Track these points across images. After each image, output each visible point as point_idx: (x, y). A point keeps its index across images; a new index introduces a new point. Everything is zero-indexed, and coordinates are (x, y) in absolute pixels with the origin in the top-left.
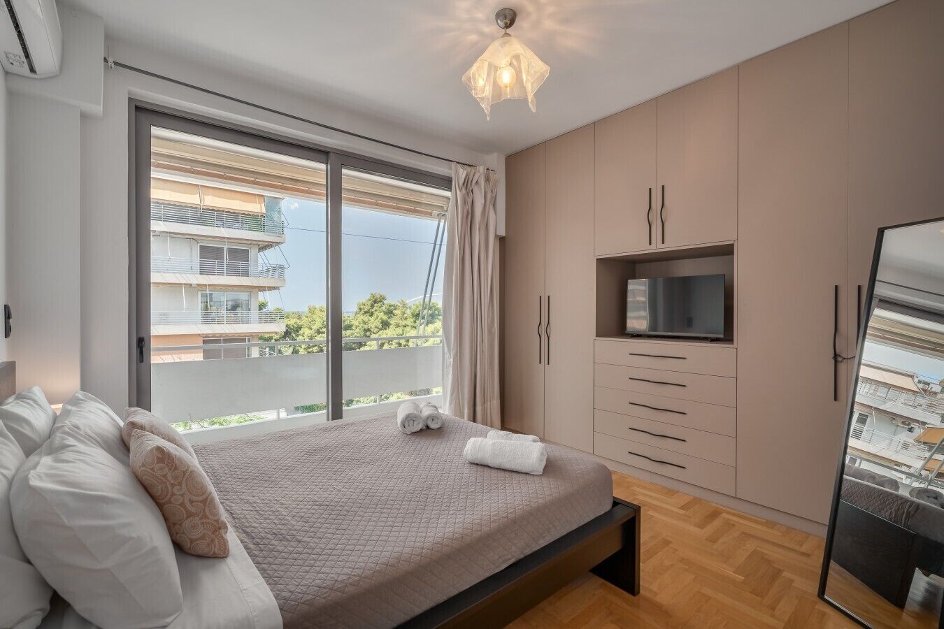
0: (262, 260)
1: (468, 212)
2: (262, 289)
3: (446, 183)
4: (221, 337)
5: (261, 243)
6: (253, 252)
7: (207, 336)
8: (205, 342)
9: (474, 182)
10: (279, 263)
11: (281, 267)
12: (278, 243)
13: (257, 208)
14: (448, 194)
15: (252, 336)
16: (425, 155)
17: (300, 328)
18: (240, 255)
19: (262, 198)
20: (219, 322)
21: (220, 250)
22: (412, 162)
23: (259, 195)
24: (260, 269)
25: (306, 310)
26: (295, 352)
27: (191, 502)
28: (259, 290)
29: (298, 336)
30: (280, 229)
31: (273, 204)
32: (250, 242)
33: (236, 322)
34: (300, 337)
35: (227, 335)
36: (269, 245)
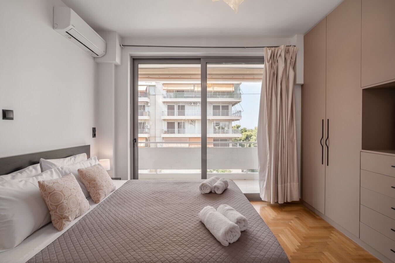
0: (234, 109)
1: (274, 73)
2: (233, 120)
3: (260, 60)
4: (219, 138)
5: (232, 103)
6: (230, 106)
7: (214, 138)
8: (214, 140)
9: (278, 55)
10: (240, 110)
11: (240, 111)
12: (239, 102)
13: (231, 89)
14: (262, 66)
15: (230, 139)
16: (247, 47)
17: (251, 136)
18: (226, 107)
19: (233, 85)
20: (218, 133)
21: (219, 106)
22: (243, 53)
23: (232, 84)
24: (232, 113)
25: (254, 129)
26: (250, 146)
27: (51, 205)
28: (232, 121)
29: (251, 139)
30: (239, 96)
31: (237, 86)
32: (229, 102)
33: (224, 133)
34: (252, 139)
35: (221, 138)
36: (236, 103)
